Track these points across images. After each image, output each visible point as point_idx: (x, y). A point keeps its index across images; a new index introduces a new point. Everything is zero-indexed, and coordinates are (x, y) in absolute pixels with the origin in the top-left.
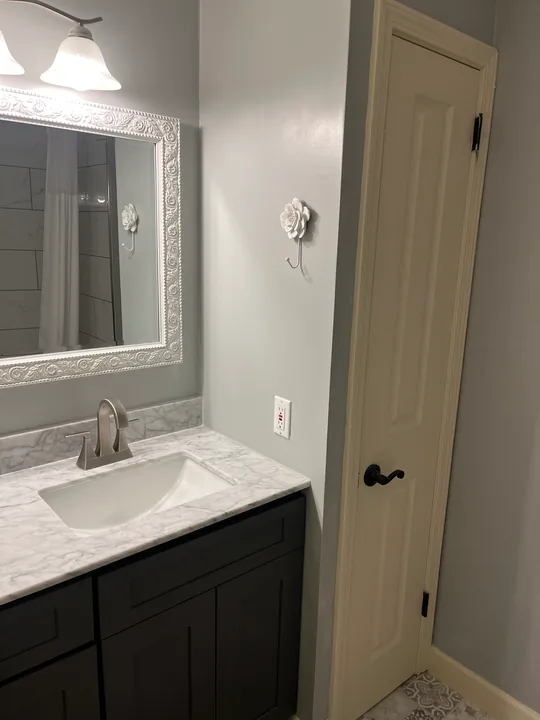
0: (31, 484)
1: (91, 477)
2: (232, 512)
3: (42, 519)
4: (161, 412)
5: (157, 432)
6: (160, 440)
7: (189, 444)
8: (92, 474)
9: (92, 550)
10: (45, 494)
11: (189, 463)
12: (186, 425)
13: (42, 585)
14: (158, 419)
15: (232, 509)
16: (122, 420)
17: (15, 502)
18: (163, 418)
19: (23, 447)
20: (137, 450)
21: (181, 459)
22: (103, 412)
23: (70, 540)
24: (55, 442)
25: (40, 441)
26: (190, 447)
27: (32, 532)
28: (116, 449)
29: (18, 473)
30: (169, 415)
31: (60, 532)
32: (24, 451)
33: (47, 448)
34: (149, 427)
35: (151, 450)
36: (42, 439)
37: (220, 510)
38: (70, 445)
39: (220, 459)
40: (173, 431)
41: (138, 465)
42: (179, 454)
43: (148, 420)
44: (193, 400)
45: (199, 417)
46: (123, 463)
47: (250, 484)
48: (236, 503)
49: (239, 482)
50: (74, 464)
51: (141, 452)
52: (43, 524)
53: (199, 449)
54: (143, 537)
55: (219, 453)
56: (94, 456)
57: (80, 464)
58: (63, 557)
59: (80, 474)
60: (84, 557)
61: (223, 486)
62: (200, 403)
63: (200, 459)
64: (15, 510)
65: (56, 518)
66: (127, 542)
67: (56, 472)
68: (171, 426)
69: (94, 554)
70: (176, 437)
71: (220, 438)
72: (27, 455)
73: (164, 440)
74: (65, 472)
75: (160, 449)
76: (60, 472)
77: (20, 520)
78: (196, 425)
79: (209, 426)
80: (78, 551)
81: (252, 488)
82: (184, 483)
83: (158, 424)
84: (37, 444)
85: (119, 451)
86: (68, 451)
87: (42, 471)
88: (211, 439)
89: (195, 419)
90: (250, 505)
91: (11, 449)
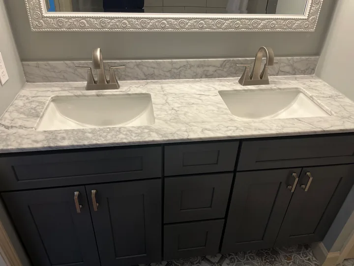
0: (216, 86)
1: (245, 90)
2: (328, 131)
3: (219, 105)
4: (291, 62)
5: (285, 73)
6: (286, 79)
7: (304, 84)
8: (246, 89)
9: (242, 129)
10: (222, 93)
11: (301, 95)
12: (304, 72)
13: (216, 138)
14: (289, 65)
15: (328, 129)
16: (270, 61)
17: (207, 94)
18: (292, 66)
19: (214, 66)
20: (272, 81)
21: (297, 92)
22: (260, 55)
23: (232, 120)
24: (230, 67)
25: (223, 65)
26: (304, 86)
27: (213, 110)
28: (261, 78)
29: (210, 80)
30: (295, 65)
31: (226, 114)
32: (214, 69)
33: (225, 70)
34: (282, 69)
35: (280, 83)
36: (224, 63)
37: (320, 128)
38: (237, 71)
39: (323, 97)
40: (295, 74)
41: (271, 89)
42: (297, 88)
43: (282, 64)
44: (313, 58)
45: (313, 69)
46: (263, 86)
47: (343, 117)
48: (332, 126)
49: (335, 115)
50: (237, 81)
51: (274, 83)
52: (219, 108)
53: (309, 88)
54: (271, 129)
55: (324, 94)
56: (249, 78)
57: (241, 82)
58: (227, 127)
59: (240, 87)
60: (238, 131)
61: (323, 114)
62: (316, 61)
63: (311, 95)
64: (207, 98)
65: (226, 107)
66: (262, 130)
67: (227, 83)
68: (294, 71)
69: (243, 131)
70: (296, 79)
71: (325, 85)
72: (216, 71)
73: (288, 79)
74: (232, 84)
75: (285, 83)
76: (229, 83)
77: (209, 103)
78: (310, 74)
79: (319, 76)
80: (235, 127)
81: (345, 120)
82: (295, 106)
83: (287, 69)
84: (221, 66)
85: (262, 79)
86: (235, 73)
87: (221, 81)
88: (319, 84)
89: (310, 70)
90: (341, 130)
91: (208, 66)
